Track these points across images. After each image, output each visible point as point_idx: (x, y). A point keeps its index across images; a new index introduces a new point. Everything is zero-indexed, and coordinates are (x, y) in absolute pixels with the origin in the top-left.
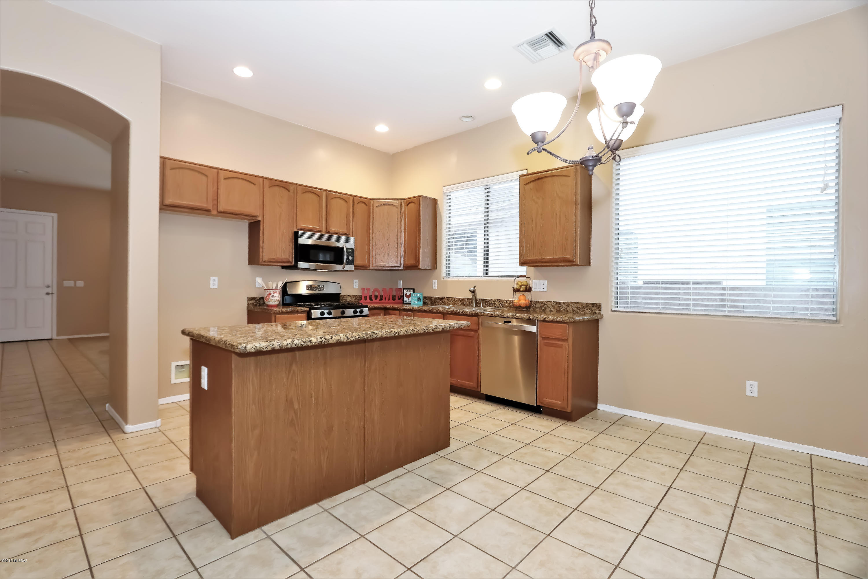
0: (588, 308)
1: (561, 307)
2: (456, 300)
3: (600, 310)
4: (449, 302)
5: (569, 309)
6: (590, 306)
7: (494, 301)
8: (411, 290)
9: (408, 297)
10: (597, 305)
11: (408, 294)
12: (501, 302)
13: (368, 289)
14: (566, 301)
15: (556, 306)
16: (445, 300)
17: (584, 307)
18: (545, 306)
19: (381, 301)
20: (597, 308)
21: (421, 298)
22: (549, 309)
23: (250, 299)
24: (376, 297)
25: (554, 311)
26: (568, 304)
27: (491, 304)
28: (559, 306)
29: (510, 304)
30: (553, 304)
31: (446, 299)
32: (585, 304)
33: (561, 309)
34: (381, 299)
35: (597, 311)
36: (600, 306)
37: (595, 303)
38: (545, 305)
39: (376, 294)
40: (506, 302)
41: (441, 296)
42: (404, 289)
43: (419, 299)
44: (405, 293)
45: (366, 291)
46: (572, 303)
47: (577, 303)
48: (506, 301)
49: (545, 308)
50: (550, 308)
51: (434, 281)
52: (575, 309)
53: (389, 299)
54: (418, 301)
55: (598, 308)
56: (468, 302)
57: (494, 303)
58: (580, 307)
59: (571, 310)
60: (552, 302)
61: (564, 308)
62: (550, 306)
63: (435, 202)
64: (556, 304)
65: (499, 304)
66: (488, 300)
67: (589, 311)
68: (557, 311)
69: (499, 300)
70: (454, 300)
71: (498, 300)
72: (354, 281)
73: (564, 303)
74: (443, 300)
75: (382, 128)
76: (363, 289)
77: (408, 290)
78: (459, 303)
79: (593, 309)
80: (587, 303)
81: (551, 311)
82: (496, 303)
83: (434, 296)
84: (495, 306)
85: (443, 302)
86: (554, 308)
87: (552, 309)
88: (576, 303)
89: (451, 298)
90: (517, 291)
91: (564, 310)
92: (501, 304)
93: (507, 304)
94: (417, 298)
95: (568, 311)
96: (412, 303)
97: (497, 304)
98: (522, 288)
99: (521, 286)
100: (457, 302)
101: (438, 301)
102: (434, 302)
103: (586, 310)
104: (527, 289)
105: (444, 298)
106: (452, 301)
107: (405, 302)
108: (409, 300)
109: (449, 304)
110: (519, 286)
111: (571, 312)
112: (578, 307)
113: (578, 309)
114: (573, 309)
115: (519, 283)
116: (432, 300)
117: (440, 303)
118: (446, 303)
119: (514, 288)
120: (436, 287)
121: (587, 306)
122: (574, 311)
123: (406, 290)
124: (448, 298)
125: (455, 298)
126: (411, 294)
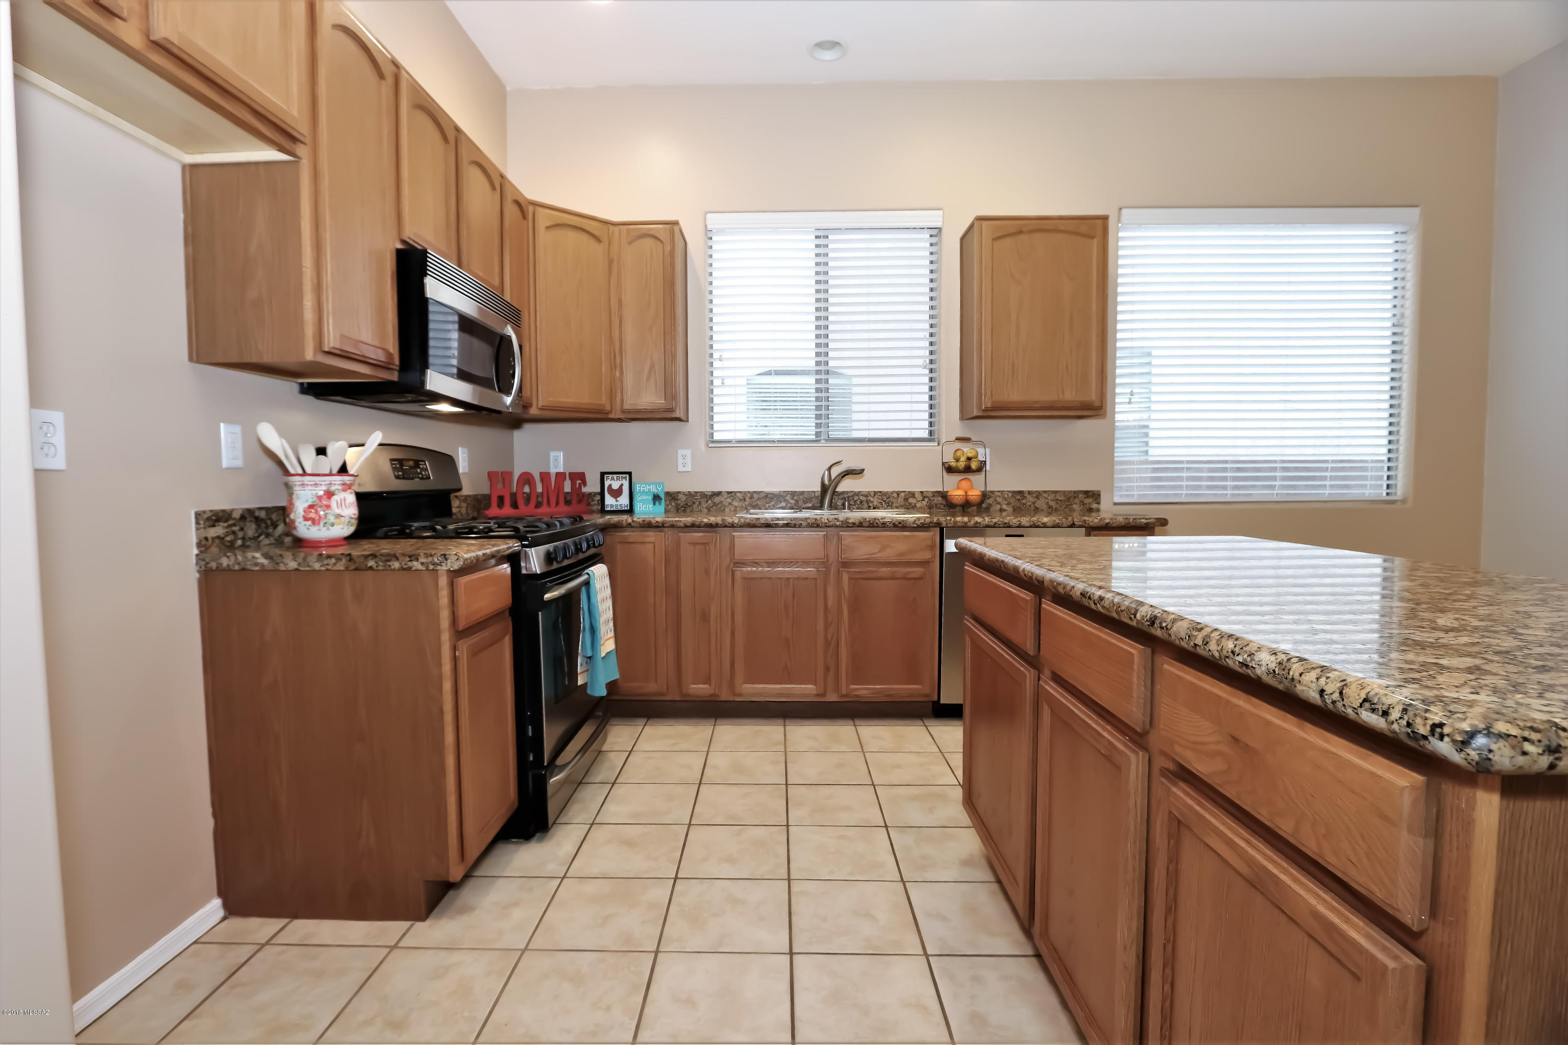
0: (1076, 501)
1: (1024, 501)
2: (755, 496)
3: (1099, 503)
4: (735, 503)
5: (1041, 503)
6: (1081, 495)
7: (866, 496)
8: (624, 476)
9: (617, 493)
10: (1093, 494)
11: (615, 486)
12: (885, 498)
13: (506, 476)
14: (1034, 489)
15: (1012, 500)
17: (1069, 498)
19: (539, 510)
20: (1094, 500)
21: (662, 496)
22: (998, 507)
23: (208, 519)
24: (527, 498)
25: (1010, 509)
26: (1038, 495)
27: (858, 502)
28: (1019, 500)
29: (906, 499)
30: (1006, 496)
31: (726, 496)
32: (1072, 493)
33: (1024, 504)
34: (539, 504)
35: (1094, 506)
36: (1099, 495)
37: (1090, 491)
39: (526, 488)
40: (898, 495)
41: (708, 488)
42: (603, 474)
44: (607, 483)
45: (499, 483)
46: (1045, 492)
47: (1056, 492)
48: (898, 493)
49: (990, 505)
50: (999, 503)
51: (681, 452)
52: (1052, 504)
54: (654, 504)
55: (1096, 499)
56: (792, 501)
57: (867, 501)
58: (1062, 498)
59: (1045, 507)
60: (1005, 493)
61: (1029, 504)
62: (999, 500)
63: (685, 248)
65: (879, 501)
67: (1079, 504)
68: (1014, 510)
69: (880, 492)
70: (751, 497)
71: (875, 493)
72: (460, 451)
73: (1030, 493)
74: (717, 499)
76: (493, 476)
77: (615, 476)
78: (765, 502)
79: (1087, 501)
80: (1075, 492)
81: (1001, 510)
82: (872, 499)
83: (686, 489)
84: (870, 507)
85: (715, 504)
86: (1008, 503)
87: (1004, 507)
88: (1053, 492)
89: (740, 492)
90: (950, 470)
91: (1030, 506)
92: (884, 501)
93: (901, 500)
94: (651, 498)
95: (1037, 508)
96: (637, 510)
97: (876, 502)
98: (962, 464)
99: (961, 460)
100: (759, 503)
101: (700, 502)
102: (686, 505)
103: (1073, 504)
104: (974, 465)
105: (719, 494)
106: (745, 500)
107: (609, 509)
108: (617, 503)
109: (736, 507)
110: (957, 460)
111: (1043, 510)
112: (1057, 500)
113: (1058, 504)
114: (1047, 503)
115: (959, 453)
116: (677, 500)
117: (706, 508)
118: (725, 506)
119: (943, 464)
120: (689, 468)
121: (1075, 497)
122: (1050, 507)
123: (611, 476)
124: (731, 492)
125: (754, 492)
126: (622, 485)
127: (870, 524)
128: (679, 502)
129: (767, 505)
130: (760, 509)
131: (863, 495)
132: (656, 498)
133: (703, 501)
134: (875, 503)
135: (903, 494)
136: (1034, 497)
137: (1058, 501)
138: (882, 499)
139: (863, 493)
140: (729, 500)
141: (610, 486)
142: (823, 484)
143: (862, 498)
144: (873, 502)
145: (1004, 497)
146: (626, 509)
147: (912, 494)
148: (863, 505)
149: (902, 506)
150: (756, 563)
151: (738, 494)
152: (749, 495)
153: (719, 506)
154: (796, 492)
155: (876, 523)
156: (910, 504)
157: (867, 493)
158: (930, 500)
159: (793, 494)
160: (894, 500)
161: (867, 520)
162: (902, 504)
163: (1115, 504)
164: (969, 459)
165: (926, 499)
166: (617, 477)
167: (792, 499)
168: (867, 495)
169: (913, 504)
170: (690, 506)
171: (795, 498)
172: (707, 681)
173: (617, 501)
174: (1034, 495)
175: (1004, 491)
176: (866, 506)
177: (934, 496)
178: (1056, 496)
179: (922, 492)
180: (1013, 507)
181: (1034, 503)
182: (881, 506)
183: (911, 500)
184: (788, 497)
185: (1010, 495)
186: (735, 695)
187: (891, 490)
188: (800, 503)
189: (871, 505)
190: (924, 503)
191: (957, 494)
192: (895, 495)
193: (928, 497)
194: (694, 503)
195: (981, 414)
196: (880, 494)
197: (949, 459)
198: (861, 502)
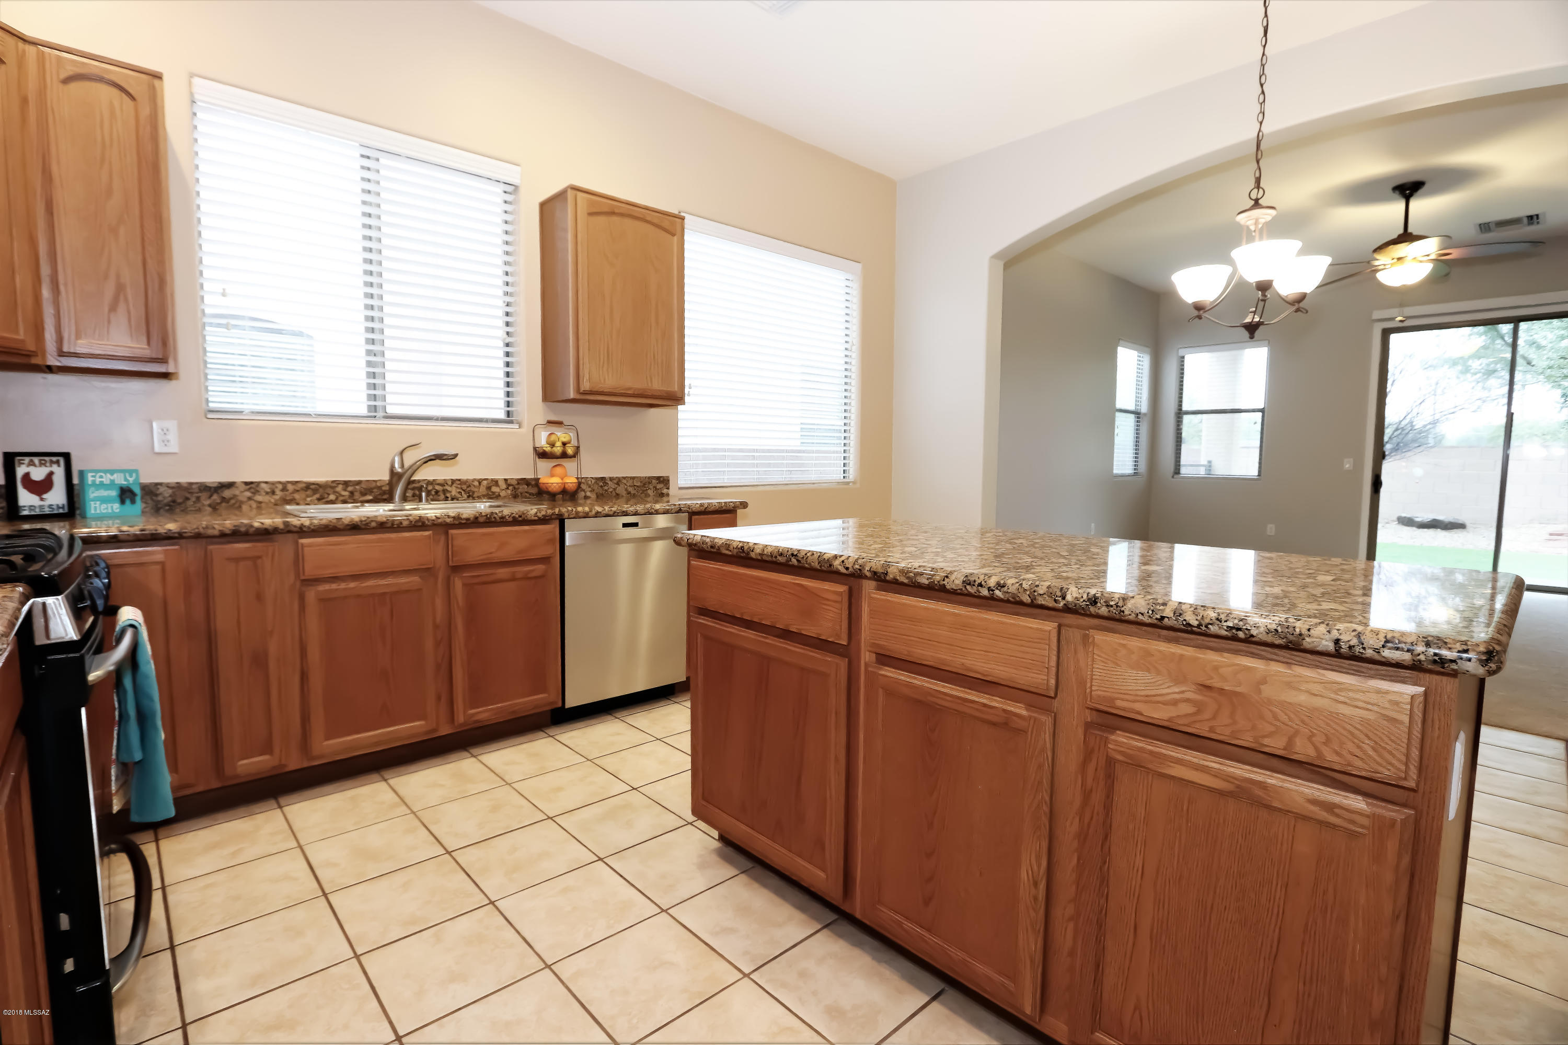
0: (650, 486)
1: (606, 488)
2: (290, 487)
3: (668, 489)
4: (259, 498)
5: (621, 490)
6: (654, 481)
7: (442, 485)
8: (54, 459)
9: (41, 488)
10: (664, 480)
11: (38, 474)
12: (464, 487)
14: (615, 476)
15: (596, 487)
17: (644, 484)
20: (664, 486)
21: (135, 490)
25: (593, 496)
26: (619, 481)
27: (433, 493)
28: (601, 486)
29: (489, 488)
30: (590, 482)
31: (243, 487)
32: (647, 479)
33: (606, 491)
35: (665, 491)
36: (668, 481)
37: (661, 477)
40: (480, 483)
41: (212, 477)
44: (20, 471)
46: (624, 478)
47: (633, 478)
52: (630, 489)
54: (123, 504)
55: (666, 484)
56: (346, 493)
57: (444, 491)
58: (639, 484)
59: (624, 493)
61: (611, 490)
64: (595, 483)
65: (458, 490)
67: (652, 490)
68: (598, 497)
69: (459, 480)
71: (453, 481)
73: (611, 479)
74: (227, 493)
77: (36, 460)
78: (308, 496)
79: (659, 486)
80: (649, 478)
81: (586, 497)
82: (449, 489)
83: (172, 479)
84: (448, 497)
85: (224, 500)
86: (592, 491)
87: (588, 494)
88: (631, 478)
89: (266, 483)
90: (542, 455)
91: (611, 492)
92: (464, 490)
93: (483, 490)
94: (114, 493)
95: (618, 494)
97: (454, 491)
98: (558, 449)
99: (557, 445)
100: (297, 496)
101: (198, 498)
102: (174, 501)
103: (648, 489)
104: (570, 451)
105: (230, 485)
106: (273, 493)
107: (25, 513)
108: (42, 503)
109: (260, 503)
110: (553, 445)
111: (623, 496)
112: (635, 486)
113: (635, 489)
114: (626, 490)
115: (553, 438)
116: (157, 495)
117: (210, 505)
118: (242, 502)
119: (535, 449)
120: (173, 447)
121: (649, 483)
122: (629, 493)
123: (27, 460)
124: (252, 483)
125: (288, 482)
126: (51, 474)
127: (488, 518)
128: (160, 498)
129: (309, 499)
130: (298, 504)
131: (438, 484)
132: (126, 494)
133: (204, 496)
134: (454, 493)
135: (485, 483)
136: (615, 483)
138: (462, 488)
139: (438, 482)
140: (248, 494)
142: (393, 472)
143: (438, 488)
144: (450, 492)
145: (587, 484)
146: (61, 511)
147: (496, 482)
148: (439, 496)
149: (484, 496)
150: (335, 579)
151: (263, 485)
152: (280, 487)
153: (233, 501)
154: (350, 481)
155: (495, 518)
156: (494, 493)
157: (443, 482)
158: (514, 488)
159: (346, 484)
160: (476, 490)
161: (483, 514)
162: (484, 493)
163: (681, 488)
164: (564, 444)
165: (511, 488)
166: (40, 460)
167: (345, 490)
168: (444, 483)
169: (497, 494)
170: (180, 504)
171: (350, 489)
172: (267, 748)
173: (42, 499)
174: (615, 481)
175: (587, 478)
176: (442, 497)
177: (518, 484)
178: (633, 482)
179: (506, 480)
180: (597, 494)
181: (615, 489)
182: (460, 496)
183: (494, 489)
184: (339, 488)
185: (593, 481)
186: (313, 758)
187: (471, 477)
188: (357, 495)
189: (448, 495)
190: (509, 492)
191: (553, 481)
192: (476, 483)
193: (513, 485)
194: (187, 499)
195: (578, 397)
196: (459, 482)
197: (542, 441)
198: (437, 492)
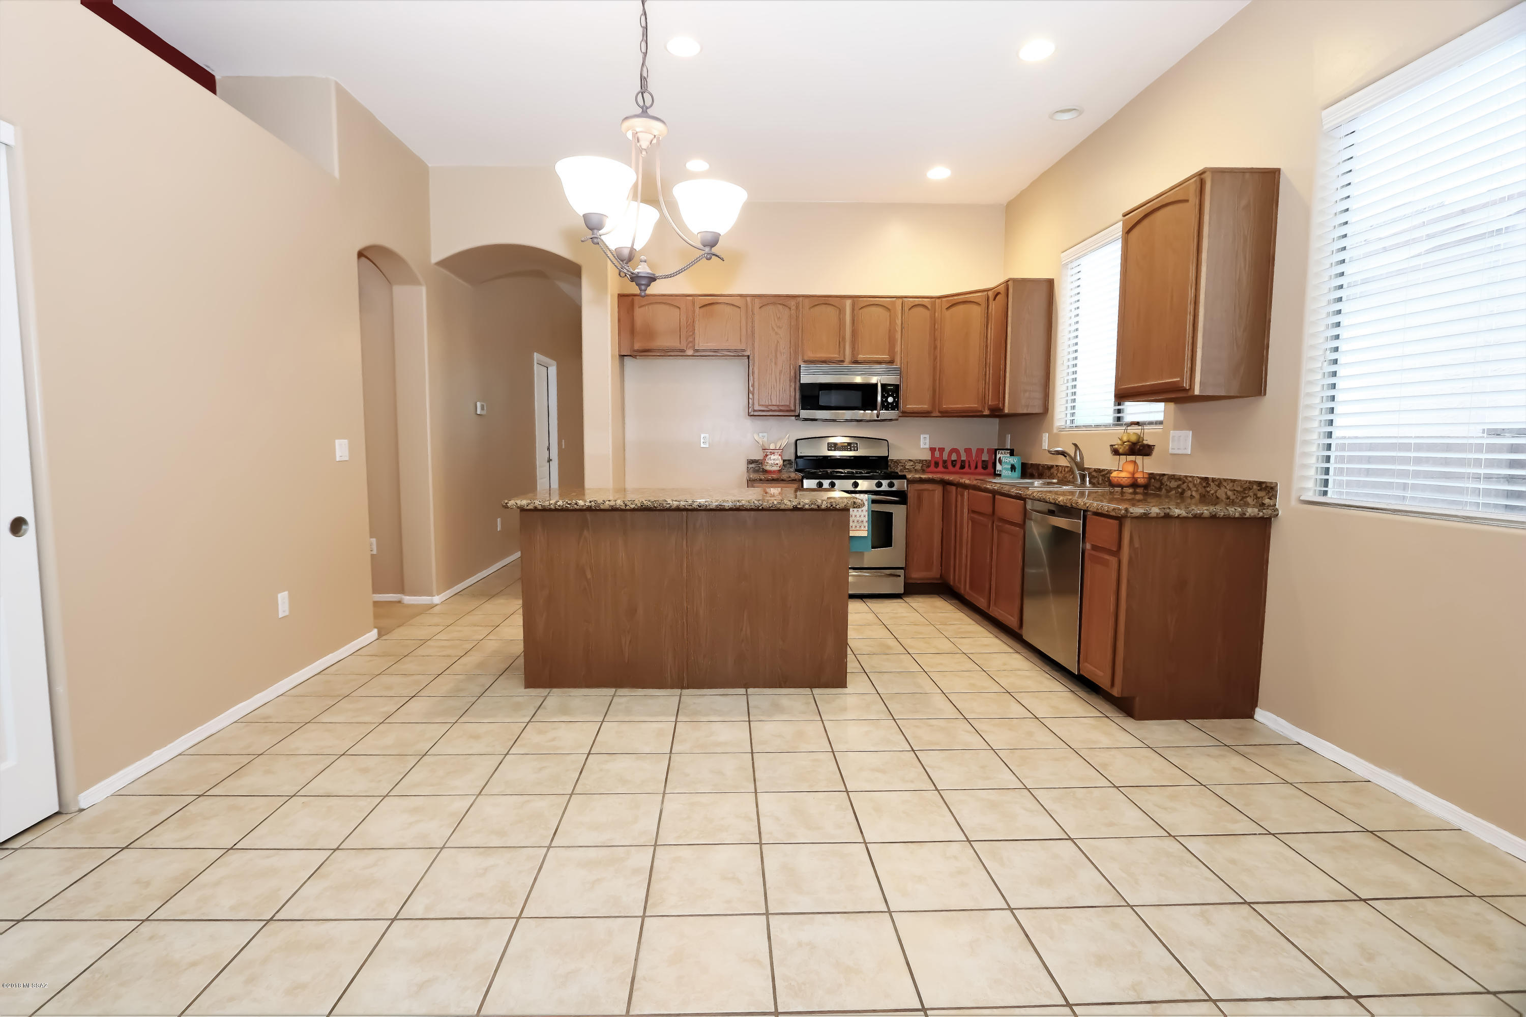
0: (1251, 493)
1: (1208, 489)
2: (1066, 470)
3: (1273, 498)
4: (1058, 474)
5: (1221, 493)
6: (1255, 487)
8: (1008, 451)
10: (1267, 487)
11: (1002, 458)
13: (942, 450)
15: (1200, 487)
16: (1054, 471)
17: (1245, 489)
18: (1184, 486)
19: (962, 471)
20: (1269, 493)
21: (1017, 466)
22: (1190, 492)
23: (749, 462)
24: (954, 463)
25: (1197, 496)
26: (1220, 483)
28: (1205, 487)
30: (1195, 482)
31: (1055, 468)
32: (1248, 484)
33: (1208, 492)
34: (962, 467)
35: (1267, 501)
36: (1275, 488)
38: (1184, 483)
39: (954, 457)
41: (1050, 462)
42: (996, 450)
43: (1013, 468)
44: (998, 456)
45: (937, 454)
46: (1225, 480)
47: (1233, 481)
49: (1184, 491)
50: (1191, 489)
51: (1044, 435)
52: (1229, 493)
53: (976, 467)
54: (1012, 471)
55: (1271, 492)
58: (1239, 489)
59: (1223, 497)
60: (1195, 479)
61: (1212, 492)
62: (1191, 485)
63: (1050, 283)
64: (1200, 482)
66: (1106, 472)
67: (1252, 498)
68: (1201, 498)
70: (1064, 471)
72: (922, 436)
73: (1214, 480)
74: (1052, 471)
75: (939, 173)
76: (932, 450)
77: (1003, 452)
79: (1260, 494)
80: (1250, 482)
81: (1192, 497)
83: (1040, 461)
85: (1051, 474)
86: (1197, 491)
87: (1194, 494)
89: (1061, 466)
91: (1212, 494)
94: (1010, 467)
95: (1218, 498)
96: (1003, 474)
103: (1248, 497)
111: (1222, 500)
112: (1235, 490)
113: (1234, 495)
114: (1226, 494)
120: (1047, 447)
121: (1250, 489)
122: (1228, 498)
123: (1000, 452)
136: (1217, 485)
137: (1235, 492)
141: (1000, 458)
145: (1194, 484)
174: (1217, 483)
175: (1194, 476)
178: (1233, 486)
180: (1200, 494)
185: (1198, 481)
